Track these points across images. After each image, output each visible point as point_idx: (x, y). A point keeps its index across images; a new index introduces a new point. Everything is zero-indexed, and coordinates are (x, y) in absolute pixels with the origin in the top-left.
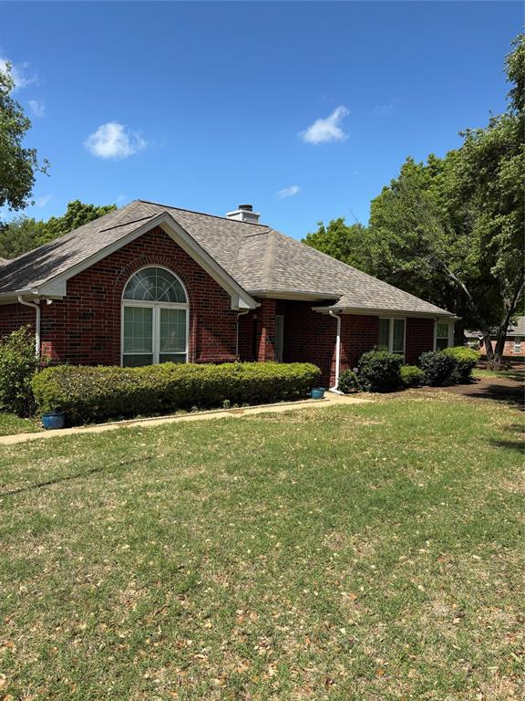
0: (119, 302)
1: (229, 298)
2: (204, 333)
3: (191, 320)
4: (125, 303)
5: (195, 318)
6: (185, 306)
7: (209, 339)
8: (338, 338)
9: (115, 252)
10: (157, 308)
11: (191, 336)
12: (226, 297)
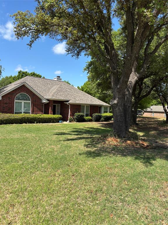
0: (14, 100)
1: (42, 100)
2: (35, 108)
3: (31, 105)
4: (15, 101)
5: (32, 104)
6: (30, 102)
7: (36, 109)
8: (69, 110)
9: (13, 90)
10: (23, 102)
11: (31, 108)
12: (41, 100)
